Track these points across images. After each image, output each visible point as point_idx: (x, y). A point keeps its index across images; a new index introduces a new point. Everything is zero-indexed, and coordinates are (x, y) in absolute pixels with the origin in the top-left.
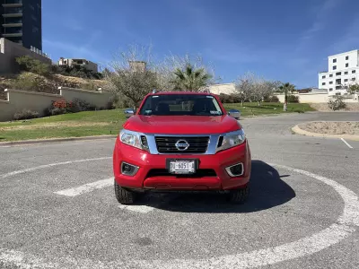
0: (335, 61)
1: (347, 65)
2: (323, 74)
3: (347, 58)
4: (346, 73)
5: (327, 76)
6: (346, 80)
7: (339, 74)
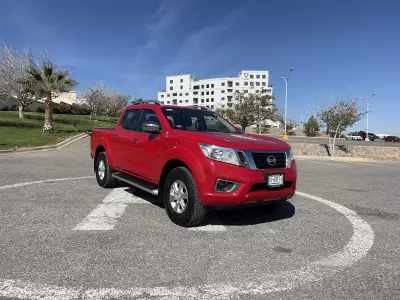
0: (171, 82)
1: (182, 87)
2: (163, 93)
3: (182, 81)
4: (181, 95)
5: (166, 95)
6: (181, 102)
7: (175, 95)
